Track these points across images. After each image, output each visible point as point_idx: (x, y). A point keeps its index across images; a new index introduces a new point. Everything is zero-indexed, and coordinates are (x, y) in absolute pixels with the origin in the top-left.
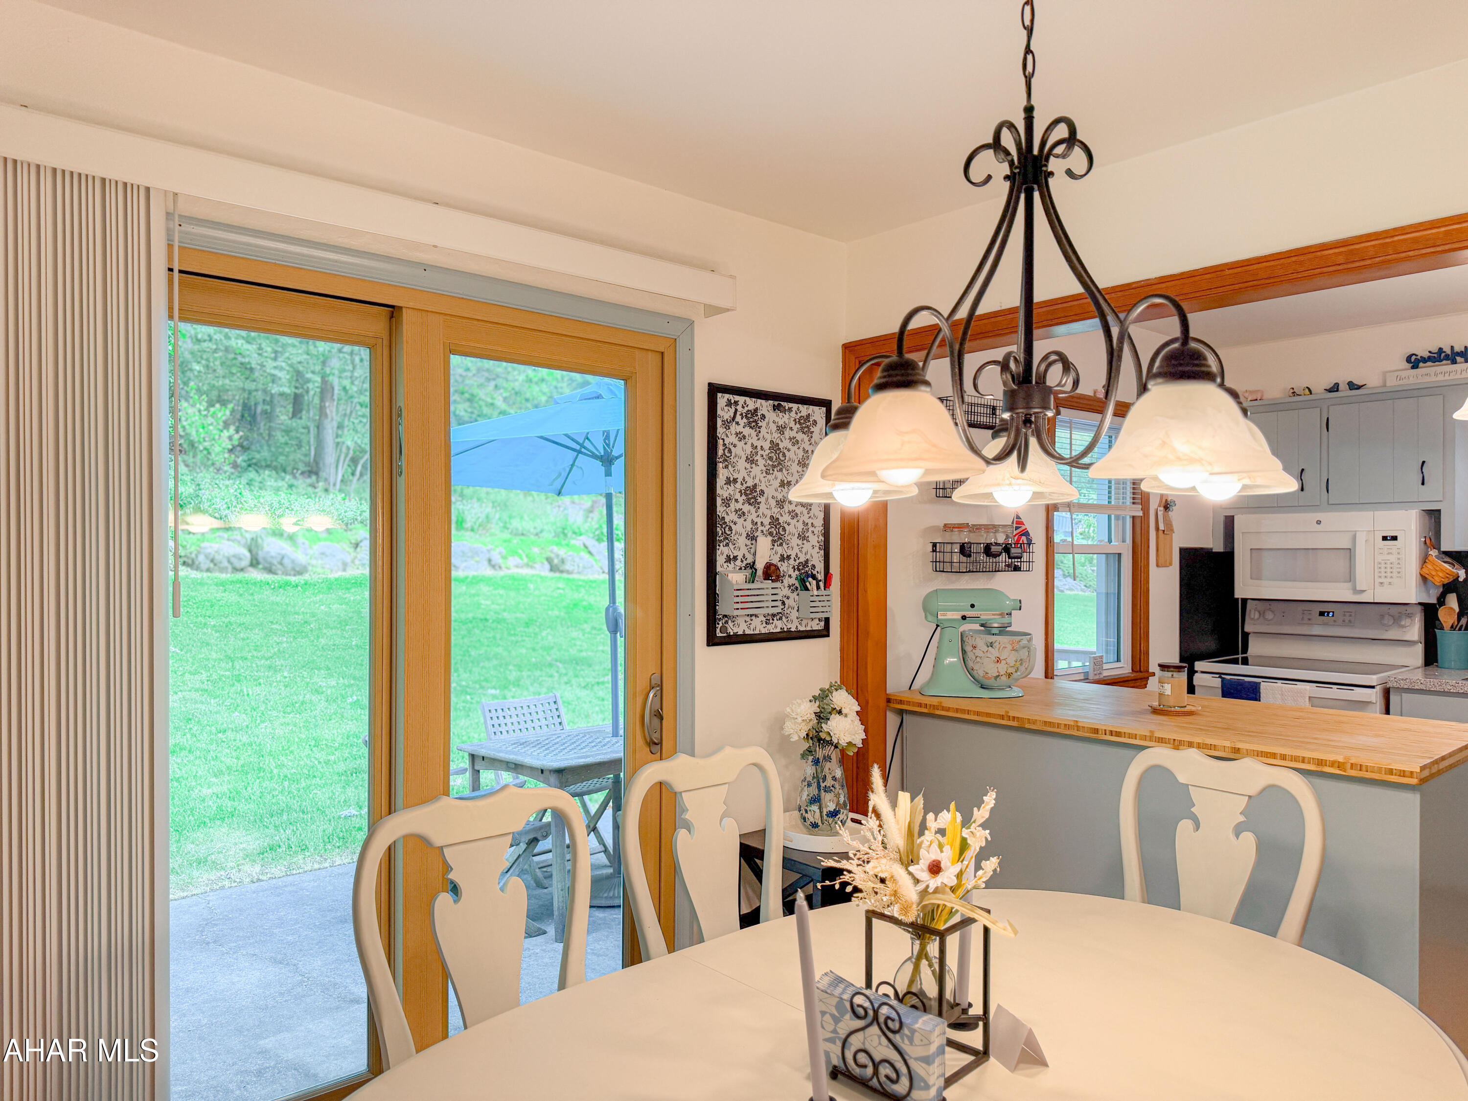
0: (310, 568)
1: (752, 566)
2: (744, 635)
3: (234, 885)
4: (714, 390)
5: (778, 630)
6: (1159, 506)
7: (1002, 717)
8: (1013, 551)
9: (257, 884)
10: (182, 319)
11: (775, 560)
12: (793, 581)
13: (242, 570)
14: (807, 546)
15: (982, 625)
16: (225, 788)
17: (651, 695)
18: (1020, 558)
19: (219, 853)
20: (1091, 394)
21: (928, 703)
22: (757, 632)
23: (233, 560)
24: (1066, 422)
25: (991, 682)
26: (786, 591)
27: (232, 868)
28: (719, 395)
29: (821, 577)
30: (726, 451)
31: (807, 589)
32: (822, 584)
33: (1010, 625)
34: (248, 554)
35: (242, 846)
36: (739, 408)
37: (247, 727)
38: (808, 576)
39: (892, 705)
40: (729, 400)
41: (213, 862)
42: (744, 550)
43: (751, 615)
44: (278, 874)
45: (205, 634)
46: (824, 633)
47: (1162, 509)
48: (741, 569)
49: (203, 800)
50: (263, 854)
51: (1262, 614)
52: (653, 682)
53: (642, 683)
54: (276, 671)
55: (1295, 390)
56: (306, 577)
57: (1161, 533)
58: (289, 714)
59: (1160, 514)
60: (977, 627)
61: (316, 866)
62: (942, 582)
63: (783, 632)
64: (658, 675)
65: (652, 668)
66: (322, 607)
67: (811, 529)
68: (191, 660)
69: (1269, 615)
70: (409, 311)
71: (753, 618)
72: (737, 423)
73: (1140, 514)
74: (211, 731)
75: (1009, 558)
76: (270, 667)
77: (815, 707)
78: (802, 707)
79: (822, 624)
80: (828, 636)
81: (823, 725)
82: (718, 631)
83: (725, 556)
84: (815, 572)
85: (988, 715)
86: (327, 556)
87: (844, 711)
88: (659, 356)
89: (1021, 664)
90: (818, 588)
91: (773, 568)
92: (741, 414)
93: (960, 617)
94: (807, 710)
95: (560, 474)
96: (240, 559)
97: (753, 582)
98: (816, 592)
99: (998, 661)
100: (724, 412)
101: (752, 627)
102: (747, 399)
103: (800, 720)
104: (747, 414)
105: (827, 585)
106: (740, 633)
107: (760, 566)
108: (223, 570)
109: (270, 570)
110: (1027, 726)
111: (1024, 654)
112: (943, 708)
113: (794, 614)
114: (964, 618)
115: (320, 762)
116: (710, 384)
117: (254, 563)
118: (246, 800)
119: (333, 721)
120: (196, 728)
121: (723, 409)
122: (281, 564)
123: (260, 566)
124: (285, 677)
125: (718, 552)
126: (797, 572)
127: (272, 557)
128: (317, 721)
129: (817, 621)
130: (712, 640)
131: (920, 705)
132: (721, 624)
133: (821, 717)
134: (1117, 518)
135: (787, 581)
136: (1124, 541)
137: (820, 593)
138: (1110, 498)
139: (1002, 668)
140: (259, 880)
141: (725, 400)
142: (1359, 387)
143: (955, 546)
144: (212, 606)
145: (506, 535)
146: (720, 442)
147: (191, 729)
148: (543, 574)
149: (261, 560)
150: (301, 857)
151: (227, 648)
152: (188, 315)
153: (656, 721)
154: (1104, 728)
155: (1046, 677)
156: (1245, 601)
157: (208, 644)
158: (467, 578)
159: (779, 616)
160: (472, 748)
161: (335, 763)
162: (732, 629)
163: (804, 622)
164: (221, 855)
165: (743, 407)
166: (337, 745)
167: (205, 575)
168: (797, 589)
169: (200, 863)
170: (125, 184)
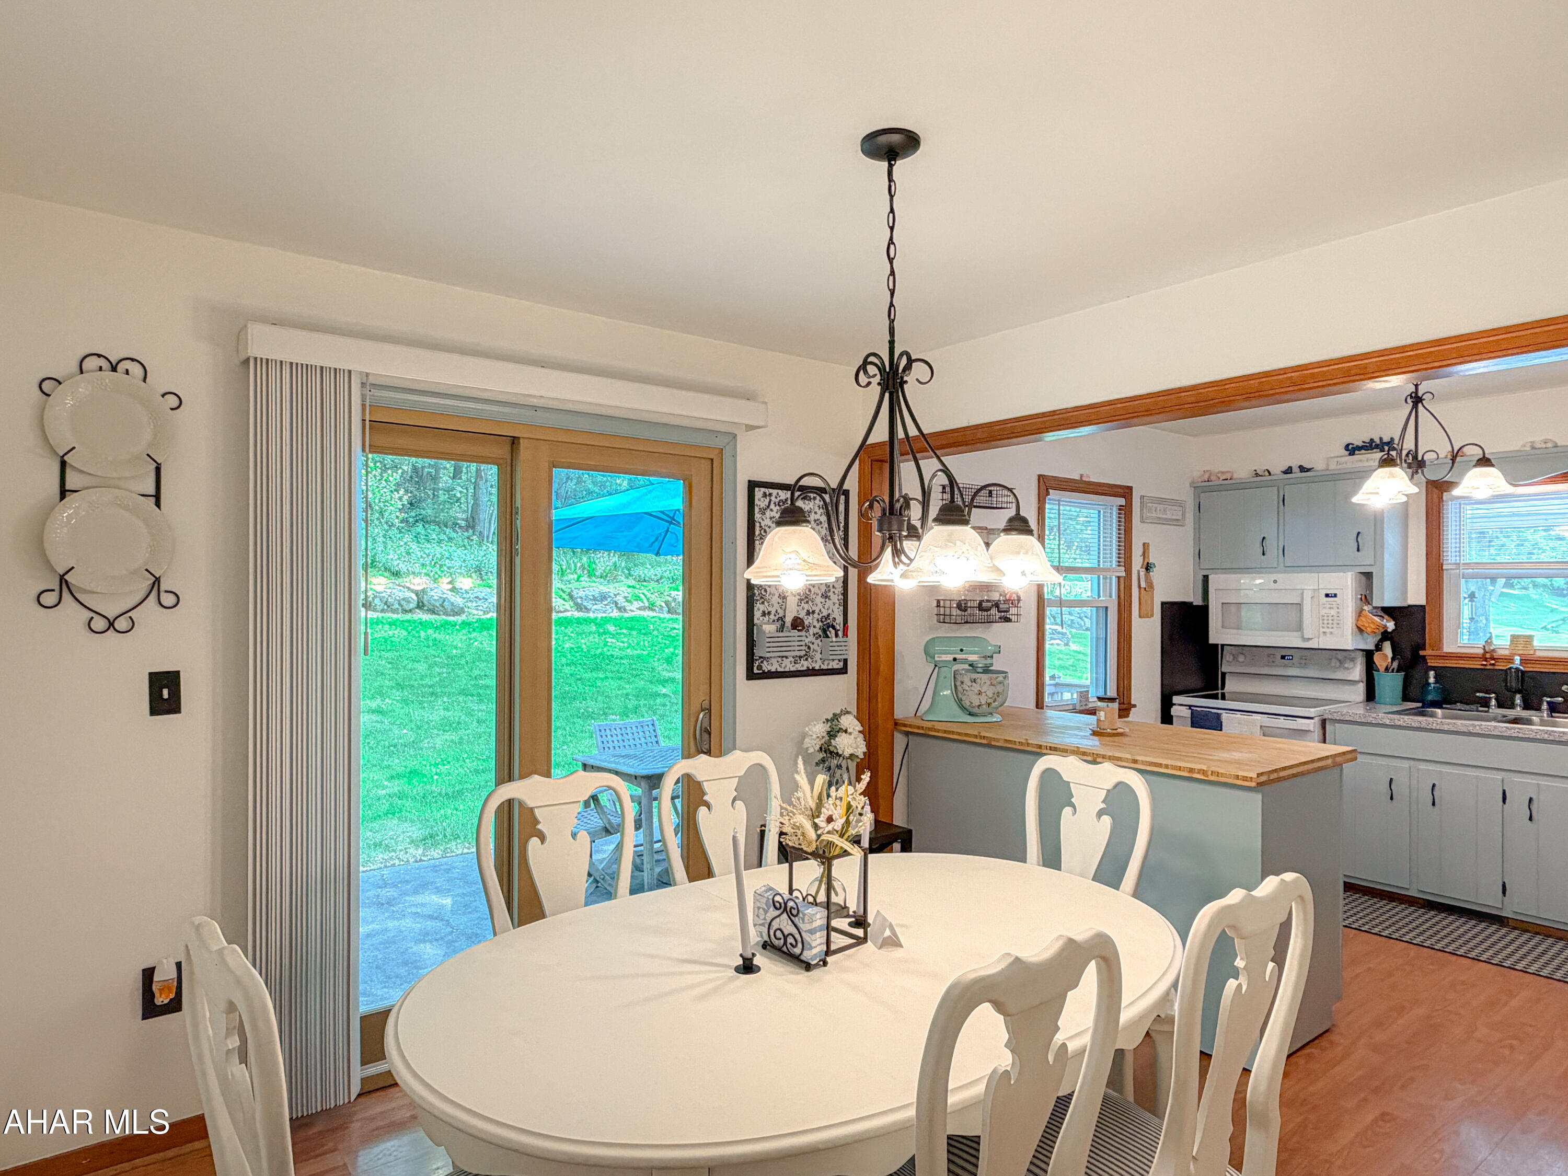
0: (466, 610)
1: (782, 619)
2: (777, 672)
3: (402, 863)
4: (753, 485)
5: (805, 668)
6: (1142, 568)
7: (976, 736)
8: (1001, 606)
9: (419, 863)
10: (370, 452)
11: (802, 615)
12: (817, 630)
13: (410, 611)
14: (829, 603)
15: (970, 665)
16: (396, 789)
17: (701, 716)
18: (1008, 611)
19: (391, 839)
20: (1078, 478)
21: (925, 726)
22: (787, 670)
23: (403, 603)
24: (1055, 500)
25: (976, 710)
26: (811, 638)
27: (401, 851)
28: (757, 489)
29: (840, 627)
30: (762, 531)
31: (828, 637)
32: (840, 633)
33: (992, 665)
34: (415, 598)
35: (408, 834)
36: (773, 498)
37: (413, 742)
38: (828, 627)
39: (899, 728)
40: (765, 493)
41: (387, 846)
42: (777, 607)
43: (783, 657)
44: (436, 856)
45: (379, 665)
46: (843, 671)
47: (1144, 570)
48: (774, 621)
49: (379, 799)
50: (425, 840)
51: (1235, 657)
52: (703, 706)
53: (695, 706)
54: (437, 697)
55: (1258, 472)
56: (463, 617)
57: (1142, 590)
58: (447, 732)
59: (1142, 573)
60: (967, 667)
61: (466, 851)
62: (944, 631)
63: (808, 669)
64: (707, 702)
65: (703, 696)
66: (476, 643)
67: (832, 590)
68: (368, 686)
69: (1241, 659)
70: (526, 441)
71: (784, 659)
72: (771, 510)
73: (1123, 574)
74: (385, 745)
75: (999, 611)
76: (432, 694)
77: (827, 727)
78: (817, 727)
79: (842, 664)
80: (846, 673)
81: (832, 741)
82: (755, 668)
83: (761, 611)
84: (835, 624)
85: (967, 735)
86: (480, 599)
87: (849, 730)
88: (710, 462)
89: (998, 696)
90: (837, 636)
91: (799, 621)
92: (775, 503)
93: (952, 659)
94: (819, 729)
95: (657, 538)
96: (409, 602)
97: (782, 631)
98: (834, 639)
99: (980, 693)
100: (760, 502)
101: (783, 665)
102: (779, 491)
103: (815, 736)
104: (779, 503)
105: (845, 634)
106: (773, 670)
107: (789, 620)
108: (394, 611)
109: (433, 612)
110: (993, 743)
111: (1000, 688)
112: (935, 730)
113: (818, 656)
114: (955, 659)
115: (470, 771)
116: (749, 481)
117: (420, 606)
118: (412, 799)
119: (483, 739)
120: (372, 742)
121: (759, 500)
122: (442, 606)
123: (426, 608)
124: (445, 702)
125: (756, 609)
126: (820, 624)
127: (435, 600)
128: (469, 738)
129: (837, 662)
130: (751, 676)
131: (919, 728)
132: (757, 664)
133: (832, 734)
134: (1105, 578)
135: (812, 630)
136: (1111, 596)
137: (838, 639)
138: (1099, 561)
139: (983, 699)
140: (421, 860)
141: (762, 492)
142: (1308, 470)
143: (952, 602)
144: (385, 642)
145: (631, 582)
146: (757, 525)
147: (369, 743)
148: (662, 616)
149: (425, 603)
150: (454, 843)
151: (397, 677)
152: (374, 449)
153: (706, 736)
154: (1045, 744)
155: (1037, 707)
156: (1223, 646)
157: (382, 674)
158: (596, 618)
159: (806, 657)
160: (585, 759)
161: (483, 772)
162: (766, 667)
163: (826, 663)
164: (392, 841)
165: (776, 498)
166: (485, 757)
167: (380, 615)
168: (820, 636)
169: (376, 846)
170: (335, 369)
